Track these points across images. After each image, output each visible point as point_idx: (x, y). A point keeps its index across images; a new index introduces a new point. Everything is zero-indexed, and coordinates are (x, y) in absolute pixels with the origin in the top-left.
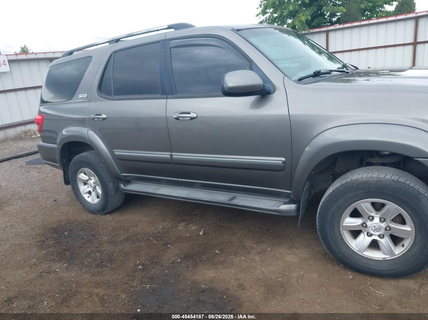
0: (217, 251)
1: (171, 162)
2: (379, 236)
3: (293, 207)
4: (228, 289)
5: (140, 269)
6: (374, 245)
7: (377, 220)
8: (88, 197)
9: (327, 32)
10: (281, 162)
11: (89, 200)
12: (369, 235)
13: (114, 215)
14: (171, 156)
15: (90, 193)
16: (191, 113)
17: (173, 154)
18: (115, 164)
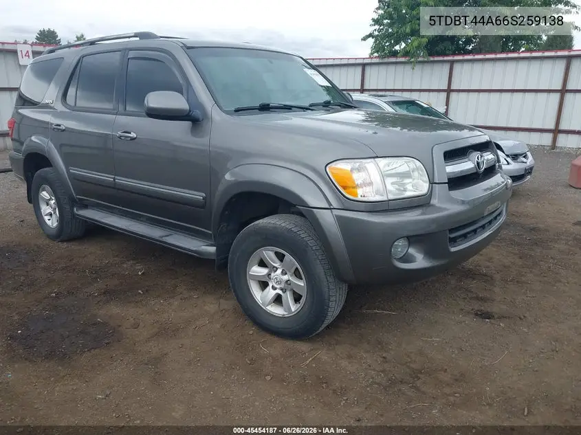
0: (140, 291)
1: (114, 186)
2: (282, 289)
3: (213, 249)
4: (120, 326)
5: (52, 297)
6: (278, 300)
7: (279, 271)
8: (49, 220)
9: (452, 63)
10: (202, 198)
11: (49, 223)
12: (274, 288)
13: (70, 244)
14: (114, 179)
15: (51, 215)
16: (132, 133)
17: (116, 177)
18: (70, 184)
